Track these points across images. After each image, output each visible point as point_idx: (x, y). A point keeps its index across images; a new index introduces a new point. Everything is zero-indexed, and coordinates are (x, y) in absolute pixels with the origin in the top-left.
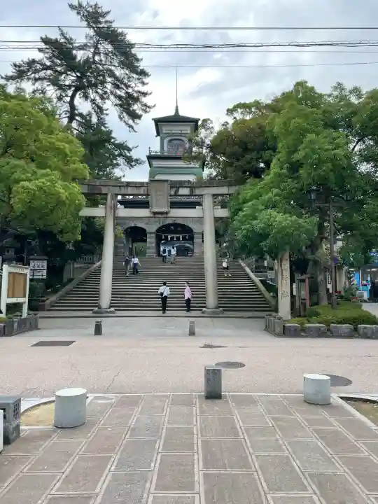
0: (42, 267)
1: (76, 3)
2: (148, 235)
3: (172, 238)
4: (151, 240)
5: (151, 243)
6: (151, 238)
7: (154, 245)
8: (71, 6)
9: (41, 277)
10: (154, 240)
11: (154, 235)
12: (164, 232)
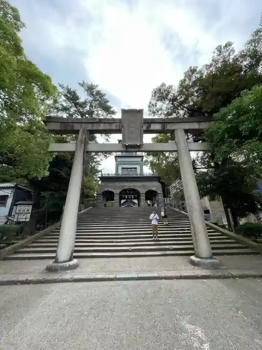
0: (28, 210)
1: (82, 82)
2: (115, 195)
3: (128, 197)
5: (117, 199)
8: (79, 84)
9: (24, 220)
11: (118, 195)
12: (124, 194)
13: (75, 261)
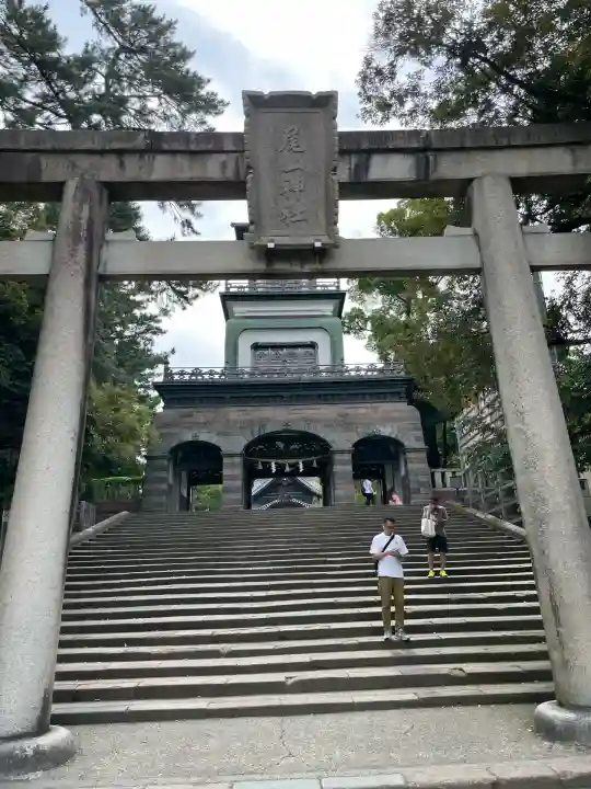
2: (225, 460)
3: (280, 468)
4: (232, 470)
5: (233, 478)
6: (233, 465)
7: (239, 483)
10: (239, 472)
11: (238, 460)
12: (262, 454)
13: (59, 735)
